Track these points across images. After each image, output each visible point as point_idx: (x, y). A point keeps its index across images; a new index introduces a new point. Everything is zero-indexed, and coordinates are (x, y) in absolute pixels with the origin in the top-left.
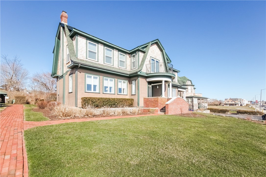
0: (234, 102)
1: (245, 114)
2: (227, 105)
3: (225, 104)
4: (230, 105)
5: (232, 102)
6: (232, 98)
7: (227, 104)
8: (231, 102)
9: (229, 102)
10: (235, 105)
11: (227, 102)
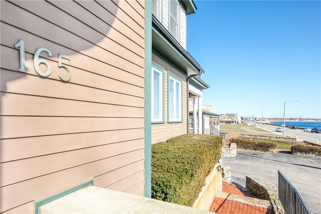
0: (231, 119)
1: (310, 153)
2: (222, 123)
3: (221, 122)
4: (226, 123)
5: (229, 118)
6: (228, 113)
7: (222, 121)
8: (227, 119)
9: (225, 119)
10: (232, 122)
11: (223, 119)
